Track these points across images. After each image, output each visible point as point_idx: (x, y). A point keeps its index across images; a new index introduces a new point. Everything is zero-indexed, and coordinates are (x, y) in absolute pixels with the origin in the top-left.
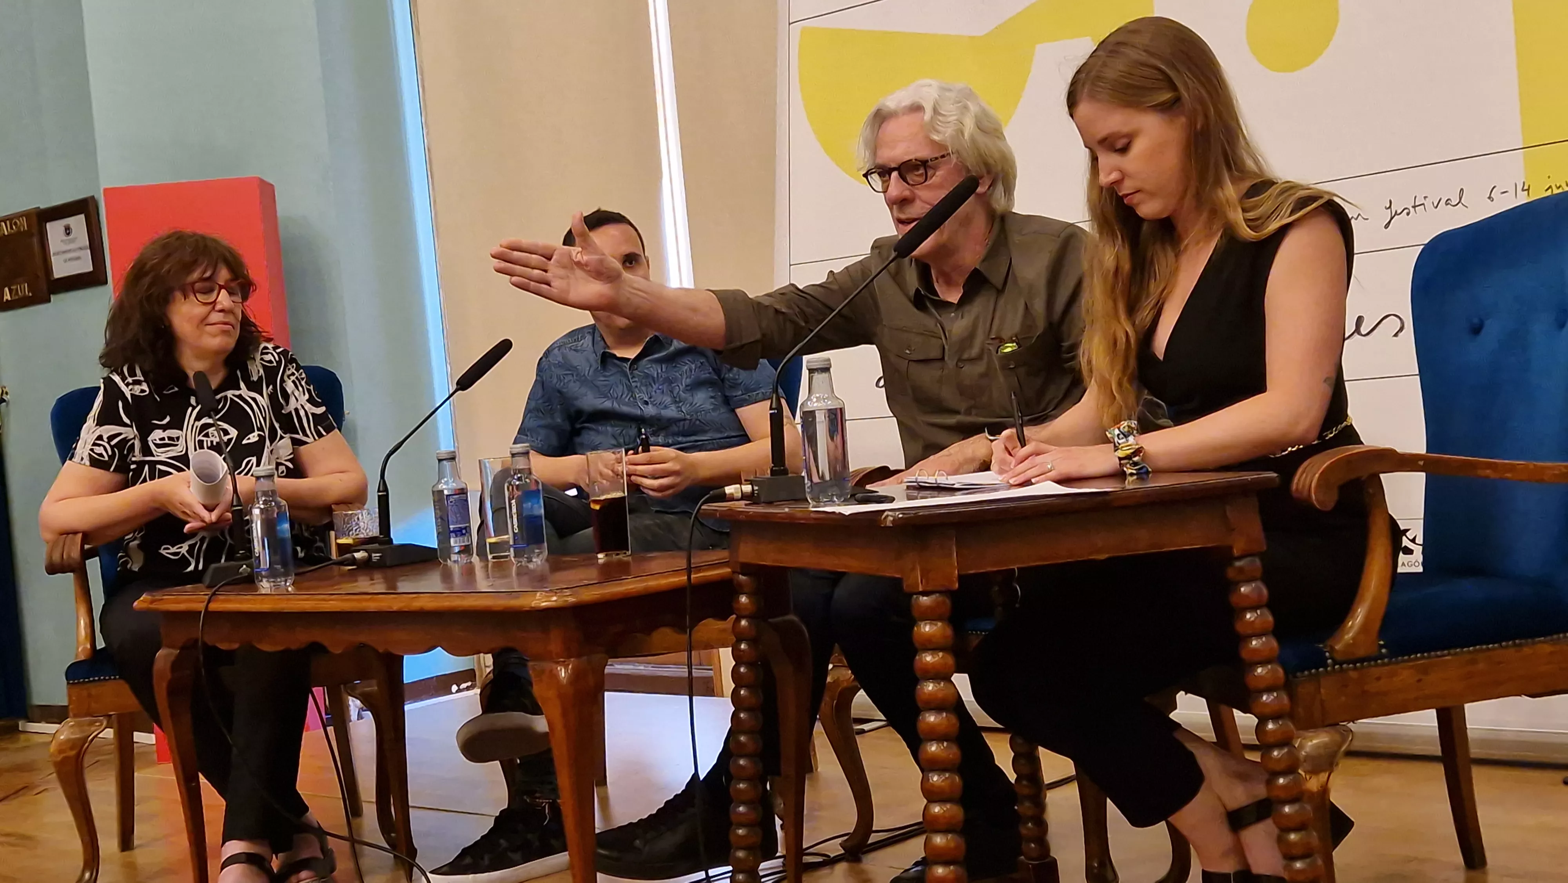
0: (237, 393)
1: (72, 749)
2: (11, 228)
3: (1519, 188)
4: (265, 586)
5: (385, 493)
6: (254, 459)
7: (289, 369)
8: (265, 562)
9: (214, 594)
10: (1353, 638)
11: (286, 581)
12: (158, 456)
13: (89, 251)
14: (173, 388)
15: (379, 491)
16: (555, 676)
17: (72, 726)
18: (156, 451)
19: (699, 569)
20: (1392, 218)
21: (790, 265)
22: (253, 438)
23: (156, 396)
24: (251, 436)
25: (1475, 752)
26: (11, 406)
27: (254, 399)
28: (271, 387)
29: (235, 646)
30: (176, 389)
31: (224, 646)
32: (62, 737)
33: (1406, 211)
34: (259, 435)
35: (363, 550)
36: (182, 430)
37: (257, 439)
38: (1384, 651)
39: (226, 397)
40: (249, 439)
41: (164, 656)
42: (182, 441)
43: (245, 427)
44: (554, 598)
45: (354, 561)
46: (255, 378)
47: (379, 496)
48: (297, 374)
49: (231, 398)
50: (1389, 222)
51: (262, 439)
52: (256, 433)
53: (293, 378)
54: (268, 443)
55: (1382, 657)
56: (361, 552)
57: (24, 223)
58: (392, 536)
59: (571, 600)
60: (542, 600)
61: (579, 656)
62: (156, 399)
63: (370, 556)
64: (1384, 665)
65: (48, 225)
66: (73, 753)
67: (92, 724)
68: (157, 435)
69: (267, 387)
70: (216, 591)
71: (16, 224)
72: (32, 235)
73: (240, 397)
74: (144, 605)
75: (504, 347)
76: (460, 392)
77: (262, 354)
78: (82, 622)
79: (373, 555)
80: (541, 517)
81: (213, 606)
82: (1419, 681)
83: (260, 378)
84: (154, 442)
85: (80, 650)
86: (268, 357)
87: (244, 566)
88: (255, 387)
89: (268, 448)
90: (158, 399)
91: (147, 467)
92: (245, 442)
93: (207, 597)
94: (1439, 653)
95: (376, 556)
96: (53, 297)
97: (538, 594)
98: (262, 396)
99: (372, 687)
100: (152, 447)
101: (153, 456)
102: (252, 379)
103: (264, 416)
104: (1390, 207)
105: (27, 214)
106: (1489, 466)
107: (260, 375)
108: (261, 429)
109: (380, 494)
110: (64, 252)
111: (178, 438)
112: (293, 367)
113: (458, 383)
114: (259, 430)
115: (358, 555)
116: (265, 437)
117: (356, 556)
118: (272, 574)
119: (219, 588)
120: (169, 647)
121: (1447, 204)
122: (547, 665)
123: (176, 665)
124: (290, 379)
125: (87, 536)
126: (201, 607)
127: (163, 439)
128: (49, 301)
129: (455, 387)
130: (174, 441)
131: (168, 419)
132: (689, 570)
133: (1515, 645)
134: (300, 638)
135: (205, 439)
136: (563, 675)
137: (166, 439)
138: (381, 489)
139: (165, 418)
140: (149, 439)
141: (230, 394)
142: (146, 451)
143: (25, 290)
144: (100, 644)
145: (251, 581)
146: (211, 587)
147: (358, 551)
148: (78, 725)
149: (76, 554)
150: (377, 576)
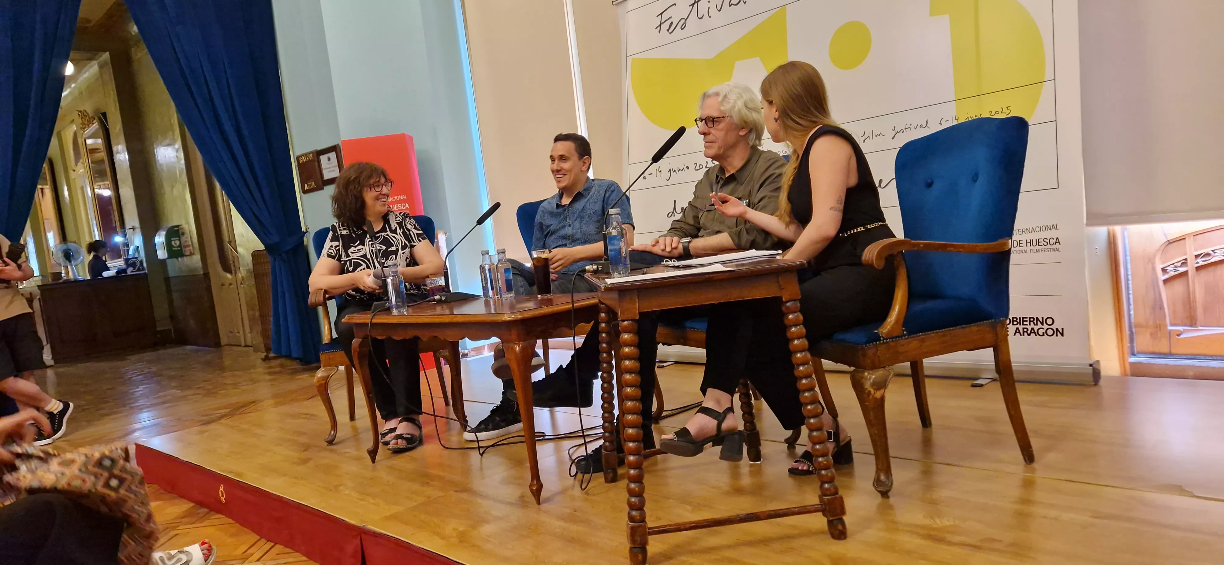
0: (386, 233)
1: (323, 380)
2: (307, 159)
3: (954, 119)
4: (395, 312)
6: (394, 256)
7: (408, 220)
8: (394, 303)
10: (891, 327)
14: (360, 231)
16: (515, 349)
17: (323, 371)
18: (352, 255)
19: (577, 302)
20: (895, 135)
21: (629, 164)
22: (394, 248)
24: (392, 248)
26: (310, 234)
27: (394, 237)
28: (402, 230)
29: (384, 337)
30: (362, 231)
32: (319, 376)
33: (902, 130)
36: (364, 245)
38: (906, 332)
39: (382, 235)
41: (356, 342)
42: (364, 250)
44: (513, 316)
45: (434, 300)
53: (409, 223)
54: (400, 250)
55: (905, 335)
56: (438, 296)
57: (311, 156)
58: (450, 289)
61: (523, 340)
63: (441, 299)
64: (906, 338)
65: (321, 156)
66: (323, 382)
67: (331, 370)
68: (352, 249)
71: (308, 156)
72: (315, 161)
73: (387, 235)
74: (346, 321)
75: (498, 205)
76: (478, 225)
77: (395, 216)
78: (327, 327)
79: (443, 297)
81: (374, 321)
82: (921, 344)
85: (327, 339)
86: (398, 218)
88: (394, 231)
89: (400, 252)
90: (354, 236)
91: (348, 262)
92: (389, 250)
94: (928, 332)
95: (444, 298)
96: (324, 187)
97: (505, 314)
98: (398, 235)
102: (392, 228)
103: (400, 241)
104: (894, 129)
105: (312, 152)
107: (395, 226)
110: (328, 168)
113: (477, 222)
114: (396, 246)
117: (435, 298)
118: (397, 307)
121: (920, 127)
122: (510, 345)
125: (326, 292)
126: (369, 321)
127: (356, 250)
128: (321, 189)
129: (476, 224)
130: (361, 250)
132: (573, 302)
135: (373, 249)
136: (517, 348)
138: (445, 269)
139: (357, 242)
140: (349, 251)
141: (384, 234)
142: (348, 255)
143: (313, 185)
145: (389, 310)
146: (373, 312)
147: (436, 296)
148: (325, 370)
149: (321, 299)
150: (445, 306)
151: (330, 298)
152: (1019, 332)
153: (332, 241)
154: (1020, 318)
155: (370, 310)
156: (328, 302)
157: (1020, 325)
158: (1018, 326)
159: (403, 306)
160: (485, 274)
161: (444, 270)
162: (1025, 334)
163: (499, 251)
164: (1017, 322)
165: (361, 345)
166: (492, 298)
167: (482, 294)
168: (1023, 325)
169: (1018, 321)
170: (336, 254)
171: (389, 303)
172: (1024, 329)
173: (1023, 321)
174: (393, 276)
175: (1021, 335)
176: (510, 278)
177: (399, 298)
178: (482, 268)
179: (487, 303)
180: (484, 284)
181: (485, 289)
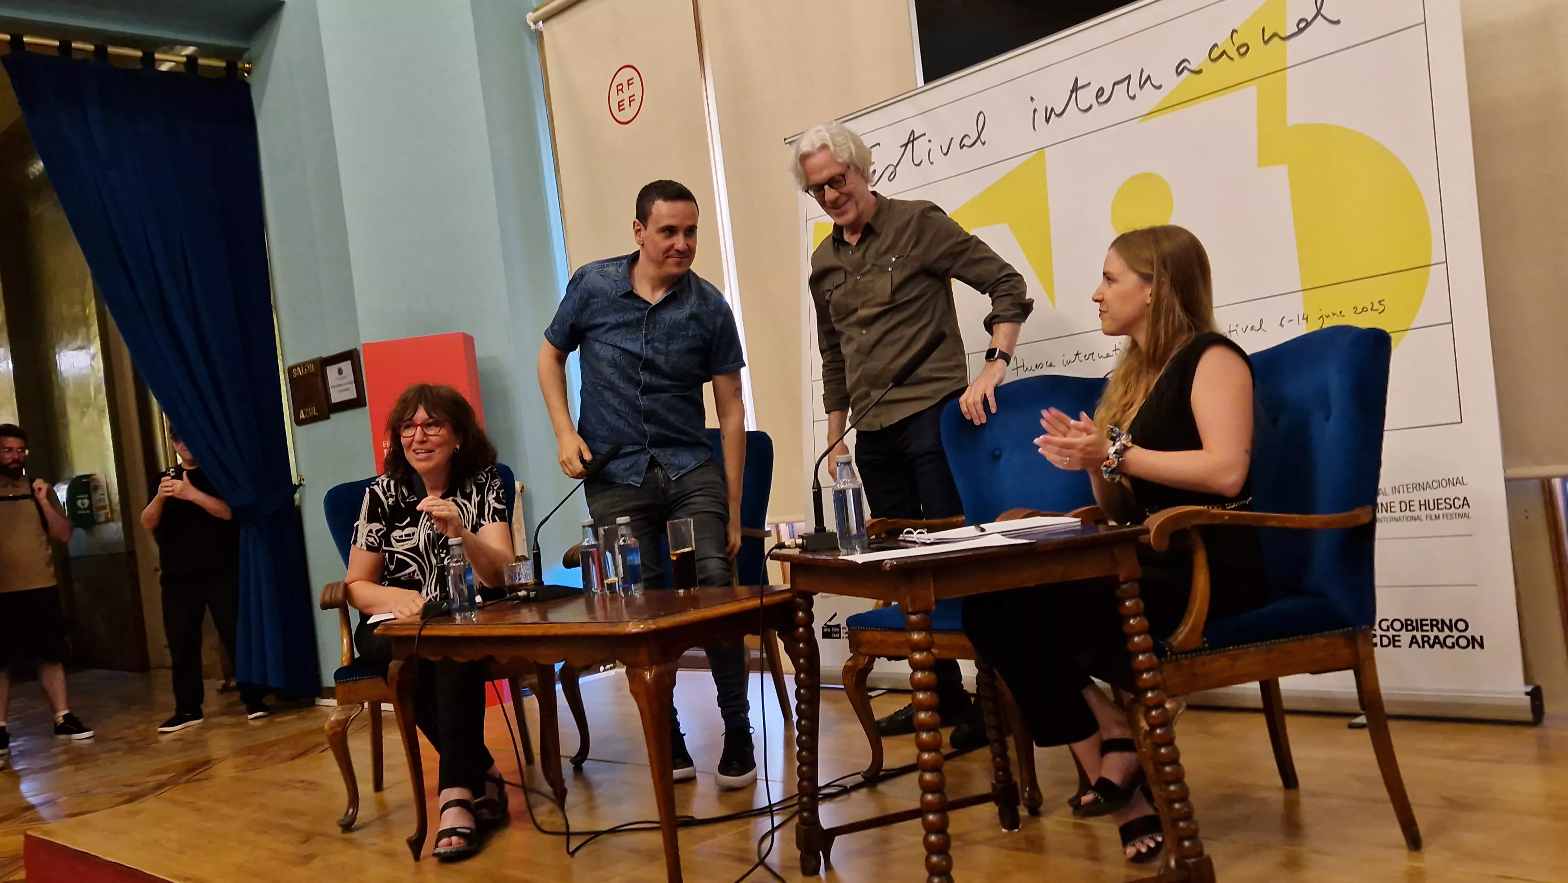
1: (339, 726)
2: (304, 371)
3: (1301, 319)
5: (537, 551)
9: (424, 624)
10: (1185, 638)
11: (472, 614)
13: (354, 384)
14: (413, 498)
15: (533, 550)
16: (644, 677)
17: (339, 711)
21: (812, 381)
23: (402, 504)
25: (1286, 705)
26: (306, 487)
30: (415, 499)
31: (432, 658)
32: (332, 719)
36: (417, 527)
38: (1206, 645)
44: (642, 626)
45: (517, 598)
47: (534, 553)
55: (1205, 649)
57: (312, 367)
59: (653, 627)
60: (634, 627)
61: (658, 664)
63: (529, 594)
64: (1207, 655)
65: (327, 368)
66: (340, 729)
67: (352, 709)
70: (426, 622)
71: (307, 367)
72: (318, 375)
74: (380, 632)
78: (345, 641)
81: (425, 632)
82: (1232, 665)
84: (396, 538)
85: (344, 659)
87: (445, 604)
94: (1245, 646)
95: (533, 594)
96: (331, 415)
97: (630, 624)
99: (534, 680)
105: (313, 362)
106: (1274, 518)
109: (535, 552)
110: (338, 386)
111: (413, 534)
119: (428, 620)
120: (398, 659)
121: (1252, 330)
122: (639, 671)
123: (402, 671)
126: (415, 632)
127: (401, 536)
128: (329, 418)
131: (408, 520)
133: (1299, 639)
134: (480, 653)
136: (648, 677)
137: (404, 536)
138: (535, 549)
143: (313, 411)
144: (357, 655)
148: (342, 710)
150: (535, 608)
153: (370, 521)
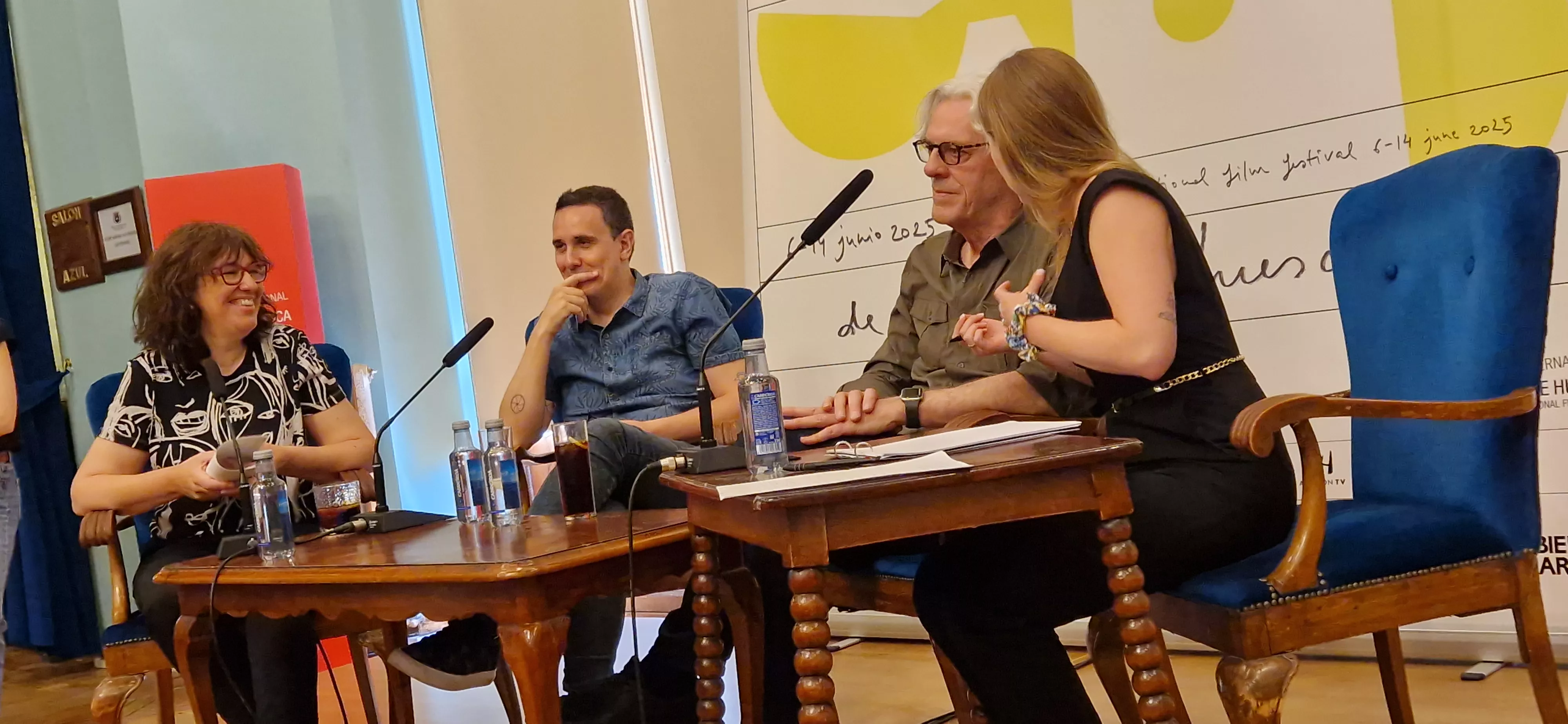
0: (253, 373)
1: (110, 705)
2: (68, 217)
3: (1401, 141)
5: (379, 466)
6: (270, 434)
7: (301, 349)
9: (223, 568)
10: (1294, 572)
12: (181, 435)
14: (196, 374)
16: (523, 638)
18: (179, 431)
20: (1289, 171)
21: (758, 228)
22: (270, 414)
23: (181, 382)
24: (267, 412)
27: (268, 380)
28: (285, 367)
29: (244, 614)
30: (199, 374)
31: (234, 613)
32: (101, 695)
33: (1302, 164)
34: (275, 413)
35: (360, 518)
36: (205, 410)
37: (272, 416)
38: (1324, 581)
39: (245, 378)
40: (265, 415)
42: (205, 420)
43: (261, 405)
44: (519, 569)
45: (353, 529)
46: (269, 360)
48: (309, 352)
49: (249, 379)
50: (1288, 174)
51: (278, 416)
52: (272, 411)
53: (306, 355)
54: (283, 418)
55: (1322, 586)
56: (360, 519)
57: (76, 213)
58: (387, 504)
59: (534, 570)
60: (507, 571)
61: (542, 619)
62: (181, 385)
63: (368, 524)
64: (1324, 594)
65: (99, 213)
66: (111, 708)
67: (128, 682)
68: (179, 418)
69: (282, 368)
70: (224, 564)
71: (71, 212)
72: (86, 223)
73: (256, 376)
74: (163, 579)
75: (486, 325)
76: (446, 368)
77: (275, 338)
78: (117, 589)
79: (370, 522)
80: (515, 484)
81: (222, 579)
83: (274, 361)
84: (178, 423)
85: (116, 614)
86: (280, 341)
87: (252, 539)
88: (270, 368)
89: (283, 423)
90: (183, 385)
91: (170, 446)
92: (260, 417)
93: (217, 571)
94: (1372, 580)
95: (373, 524)
98: (276, 376)
100: (175, 428)
101: (176, 436)
102: (265, 362)
103: (278, 394)
104: (1287, 161)
105: (80, 204)
107: (273, 358)
108: (276, 407)
110: (114, 238)
111: (202, 418)
112: (304, 346)
113: (443, 361)
114: (274, 408)
115: (356, 523)
116: (280, 415)
117: (355, 524)
118: (273, 547)
119: (228, 560)
121: (1338, 157)
122: (515, 629)
124: (303, 357)
125: (118, 511)
126: (211, 580)
127: (186, 421)
128: (104, 281)
129: (442, 364)
130: (198, 421)
131: (192, 401)
133: (1443, 568)
134: (299, 607)
136: (529, 637)
137: (189, 421)
138: (376, 461)
139: (190, 400)
140: (172, 421)
141: (248, 375)
142: (169, 432)
143: (82, 272)
145: (256, 551)
146: (222, 559)
147: (357, 519)
148: (116, 683)
149: (107, 528)
150: (375, 543)
151: (125, 524)
152: (1551, 567)
153: (126, 403)
154: (1550, 538)
155: (214, 552)
156: (120, 533)
157: (1551, 552)
158: (1547, 554)
159: (285, 545)
160: (462, 472)
161: (374, 464)
162: (1562, 570)
163: (490, 425)
164: (1546, 547)
165: (194, 631)
166: (475, 521)
167: (455, 514)
168: (1557, 551)
169: (1547, 543)
170: (135, 435)
171: (255, 539)
172: (1558, 559)
173: (1557, 544)
174: (265, 483)
175: (1553, 572)
176: (513, 480)
177: (278, 527)
178: (454, 459)
179: (465, 533)
180: (459, 492)
181: (460, 502)
